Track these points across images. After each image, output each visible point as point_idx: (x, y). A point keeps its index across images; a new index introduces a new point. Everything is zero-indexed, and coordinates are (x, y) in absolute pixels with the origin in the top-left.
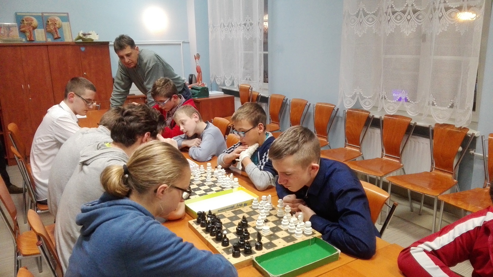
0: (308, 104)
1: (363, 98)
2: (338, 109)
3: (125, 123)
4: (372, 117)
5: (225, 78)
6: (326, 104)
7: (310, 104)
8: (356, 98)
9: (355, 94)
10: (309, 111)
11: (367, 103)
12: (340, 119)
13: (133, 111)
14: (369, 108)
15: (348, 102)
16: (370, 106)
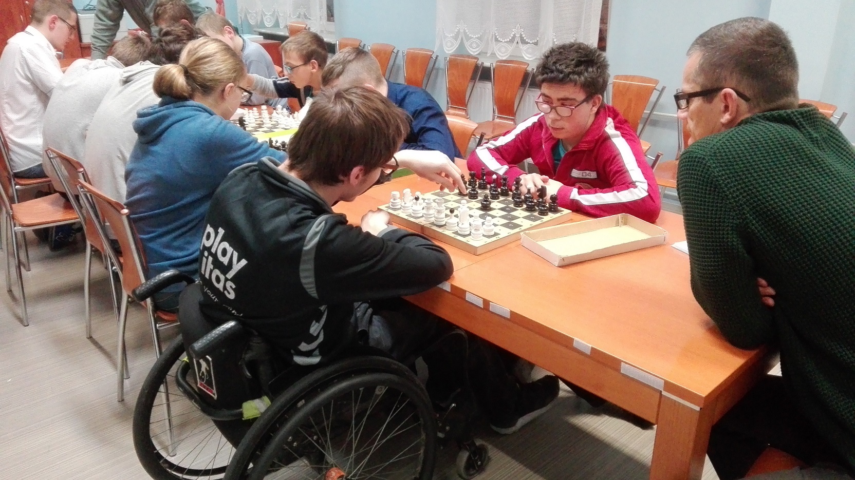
0: (395, 51)
1: (468, 38)
2: (437, 57)
3: (164, 44)
4: (481, 65)
5: (263, 14)
6: (421, 49)
7: (398, 51)
8: (460, 37)
9: (458, 32)
10: (397, 62)
11: (474, 45)
12: (440, 72)
13: (172, 30)
14: (476, 51)
15: (449, 44)
16: (477, 49)
